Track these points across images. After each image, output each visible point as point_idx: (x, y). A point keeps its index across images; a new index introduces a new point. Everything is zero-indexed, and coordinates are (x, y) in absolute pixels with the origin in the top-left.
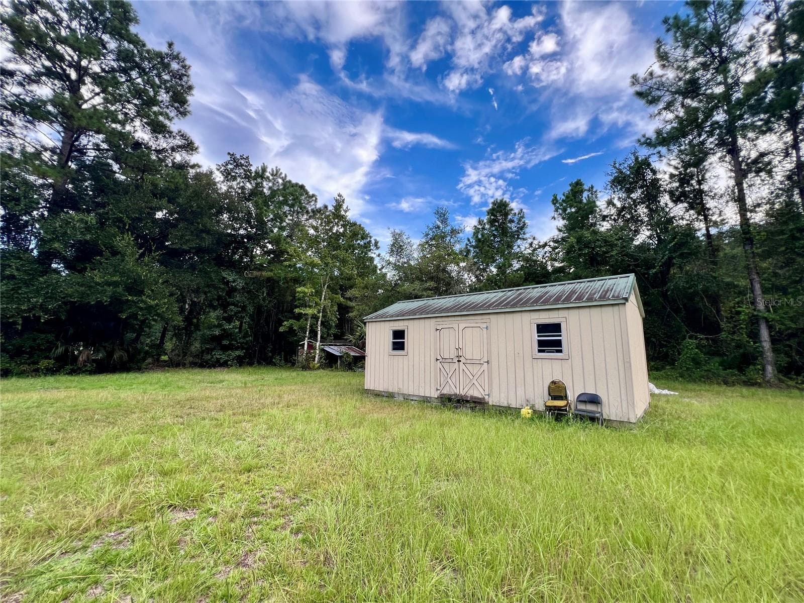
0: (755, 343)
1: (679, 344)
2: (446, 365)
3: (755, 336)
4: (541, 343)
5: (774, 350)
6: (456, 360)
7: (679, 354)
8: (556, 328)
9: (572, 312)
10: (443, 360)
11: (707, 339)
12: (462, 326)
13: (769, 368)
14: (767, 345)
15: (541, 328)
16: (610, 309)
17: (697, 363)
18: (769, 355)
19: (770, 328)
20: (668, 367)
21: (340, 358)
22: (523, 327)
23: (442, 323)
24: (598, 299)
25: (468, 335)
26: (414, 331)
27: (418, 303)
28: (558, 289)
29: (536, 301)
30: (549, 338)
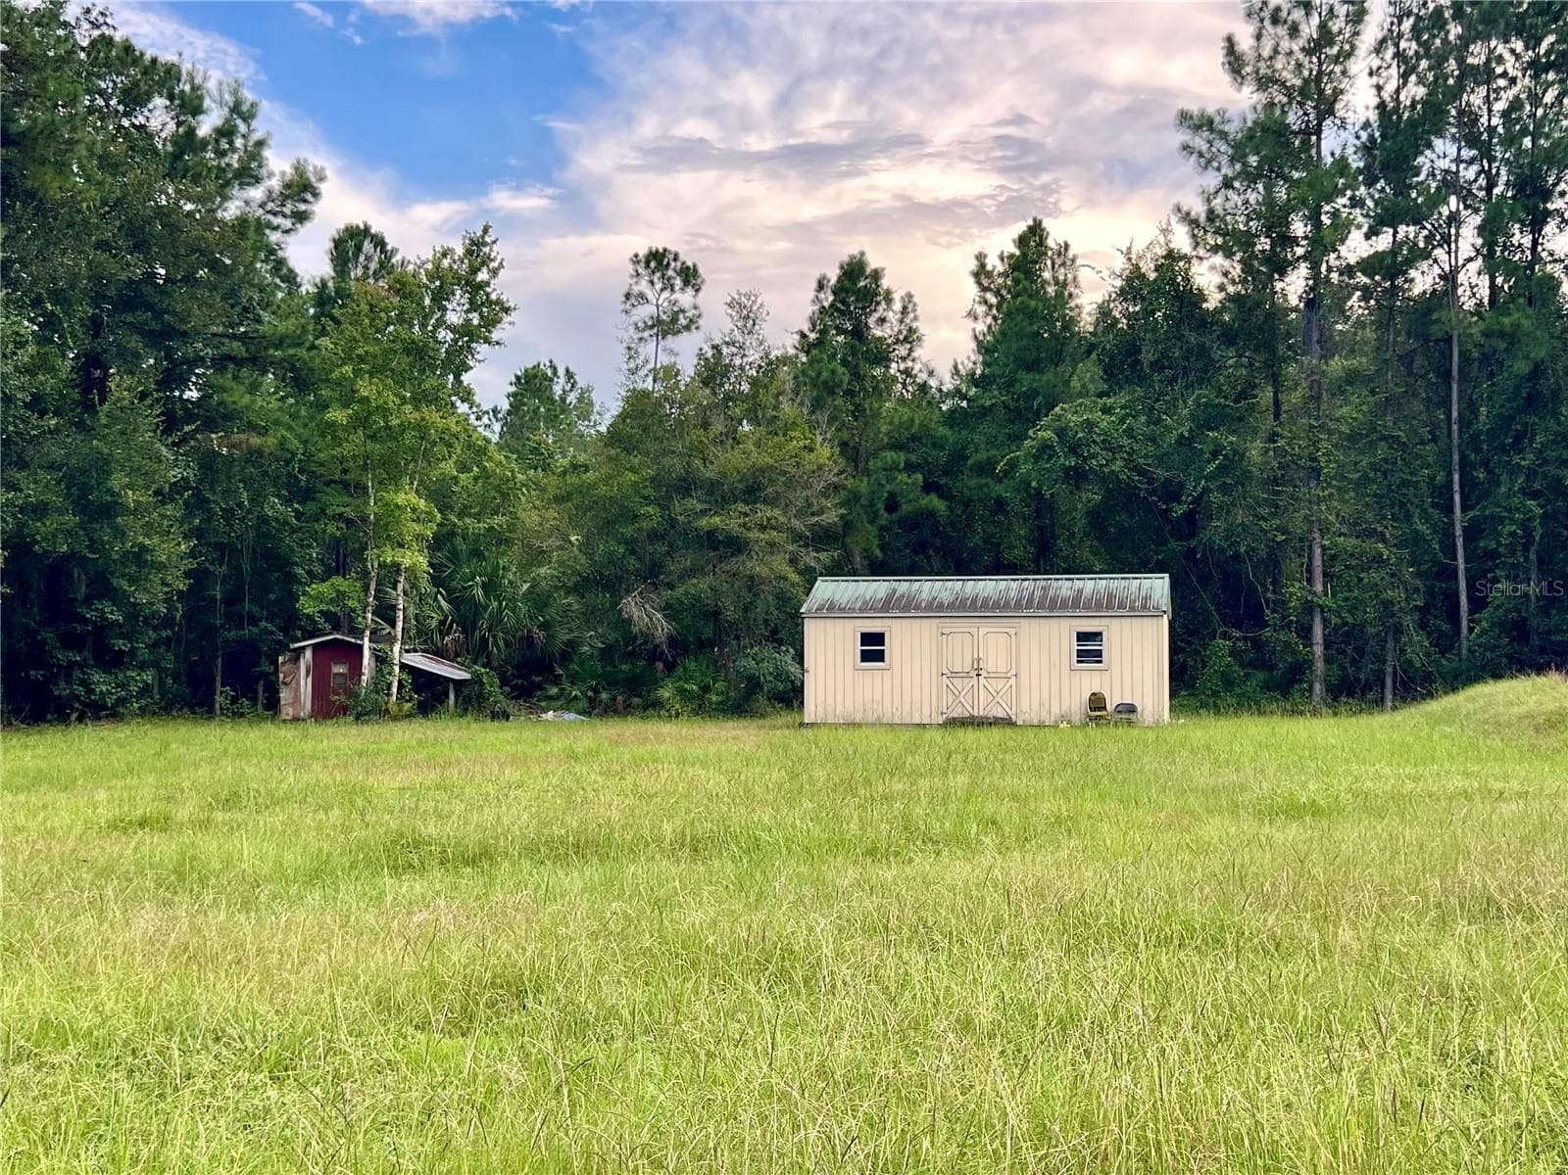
0: (1305, 646)
1: (1205, 647)
2: (955, 681)
3: (1306, 633)
4: (1080, 653)
5: (1328, 661)
6: (974, 673)
7: (1204, 666)
8: (1095, 636)
9: (1114, 620)
10: (953, 675)
11: (1245, 639)
12: (983, 630)
13: (1317, 687)
14: (1318, 650)
15: (1083, 637)
16: (1149, 620)
18: (1320, 666)
19: (1326, 622)
20: (1183, 693)
21: (459, 684)
22: (1062, 634)
23: (949, 626)
24: (1141, 609)
25: (992, 641)
26: (902, 637)
27: (877, 588)
28: (1090, 585)
29: (1076, 605)
30: (1089, 647)
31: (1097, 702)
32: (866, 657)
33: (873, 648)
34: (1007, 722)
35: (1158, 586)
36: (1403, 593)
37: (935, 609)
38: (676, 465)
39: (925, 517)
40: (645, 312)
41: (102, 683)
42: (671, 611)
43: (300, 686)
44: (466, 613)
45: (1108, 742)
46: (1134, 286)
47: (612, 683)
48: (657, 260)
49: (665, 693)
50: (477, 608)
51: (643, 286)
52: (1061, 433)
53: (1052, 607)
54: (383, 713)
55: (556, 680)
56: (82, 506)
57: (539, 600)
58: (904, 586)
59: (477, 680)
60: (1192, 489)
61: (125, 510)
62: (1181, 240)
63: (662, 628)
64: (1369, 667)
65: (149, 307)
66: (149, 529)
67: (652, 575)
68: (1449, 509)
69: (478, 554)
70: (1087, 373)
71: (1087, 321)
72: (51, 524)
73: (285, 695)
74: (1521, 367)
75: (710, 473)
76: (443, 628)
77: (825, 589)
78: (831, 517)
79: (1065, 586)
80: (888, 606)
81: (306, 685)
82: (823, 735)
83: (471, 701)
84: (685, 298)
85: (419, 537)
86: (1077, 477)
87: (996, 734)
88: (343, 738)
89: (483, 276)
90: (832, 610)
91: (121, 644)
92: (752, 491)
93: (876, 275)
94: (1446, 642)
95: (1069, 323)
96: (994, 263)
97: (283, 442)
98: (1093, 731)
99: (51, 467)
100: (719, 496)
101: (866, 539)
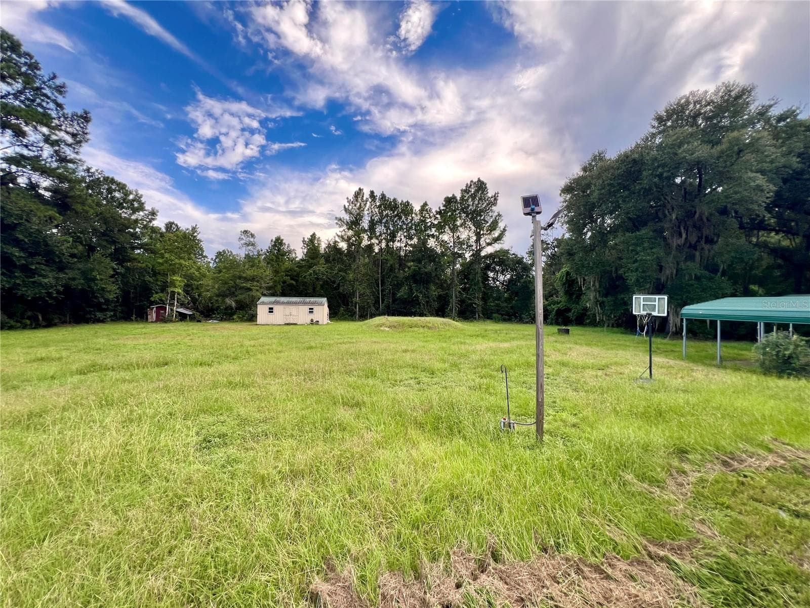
2: (286, 317)
3: (356, 307)
4: (309, 312)
5: (359, 312)
6: (290, 315)
8: (313, 309)
9: (316, 306)
10: (286, 315)
12: (292, 307)
13: (357, 317)
14: (357, 310)
15: (310, 309)
16: (324, 305)
17: (343, 315)
18: (357, 313)
19: (359, 305)
21: (190, 315)
22: (306, 308)
23: (285, 306)
24: (321, 304)
25: (293, 309)
26: (276, 308)
27: (273, 299)
28: (312, 299)
29: (310, 303)
30: (311, 311)
31: (312, 320)
32: (270, 312)
33: (271, 310)
34: (295, 324)
35: (324, 300)
36: (371, 301)
37: (283, 303)
38: (238, 274)
39: (291, 285)
40: (243, 242)
41: (99, 315)
42: (236, 302)
43: (153, 315)
44: (194, 300)
45: (315, 327)
46: (329, 246)
47: (226, 314)
48: (246, 232)
49: (235, 317)
50: (197, 300)
51: (243, 237)
52: (314, 271)
53: (305, 303)
54: (171, 321)
55: (215, 314)
56: (86, 279)
57: (210, 299)
58: (278, 299)
59: (194, 314)
60: (337, 282)
61: (97, 280)
62: (337, 239)
63: (234, 304)
64: (365, 313)
65: (109, 236)
66: (106, 284)
67: (232, 295)
68: (378, 287)
69: (197, 288)
70: (322, 261)
71: (322, 251)
72: (76, 282)
73: (149, 317)
74: (389, 265)
75: (244, 275)
76: (188, 304)
77: (263, 299)
78: (271, 284)
79: (308, 300)
80: (274, 303)
81: (154, 315)
82: (260, 327)
83: (192, 318)
84: (252, 240)
85: (179, 286)
86: (317, 279)
87: (292, 326)
88: (159, 327)
89: (195, 234)
90: (263, 303)
91: (104, 307)
92: (253, 279)
93: (282, 240)
94: (377, 309)
95: (319, 251)
96: (306, 239)
97: (147, 266)
98: (311, 326)
99: (79, 269)
100: (246, 279)
101: (279, 288)
